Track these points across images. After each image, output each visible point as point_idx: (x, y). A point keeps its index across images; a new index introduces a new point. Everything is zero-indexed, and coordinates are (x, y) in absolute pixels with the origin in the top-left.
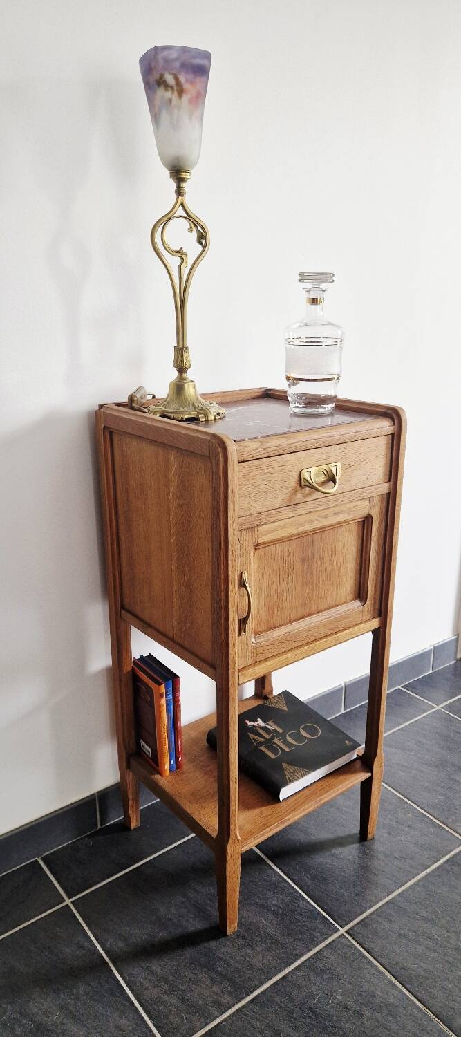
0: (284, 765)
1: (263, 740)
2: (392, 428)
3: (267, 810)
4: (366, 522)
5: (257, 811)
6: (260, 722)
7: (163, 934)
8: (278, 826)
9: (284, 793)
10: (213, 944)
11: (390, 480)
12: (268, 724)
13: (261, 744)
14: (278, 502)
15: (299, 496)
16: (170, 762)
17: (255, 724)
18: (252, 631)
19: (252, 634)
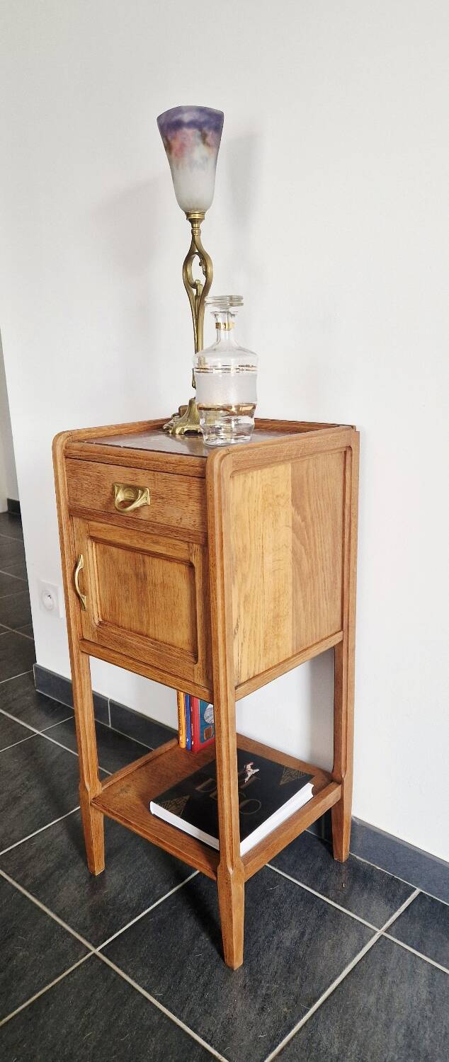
0: (187, 797)
2: (202, 470)
3: (141, 809)
4: (190, 567)
5: (138, 803)
14: (99, 504)
16: (186, 738)
18: (96, 613)
19: (96, 617)
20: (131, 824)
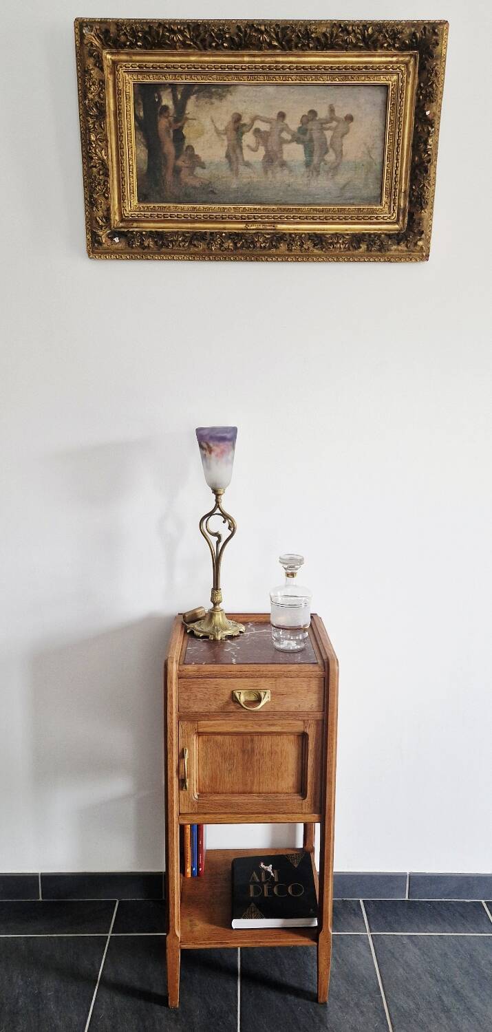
0: (253, 904)
1: (258, 880)
2: (322, 673)
3: (221, 930)
4: (303, 737)
5: (214, 927)
6: (269, 868)
7: (137, 984)
8: (217, 943)
9: (237, 924)
10: (157, 1007)
11: (324, 711)
12: (273, 872)
13: (255, 883)
14: (214, 707)
15: (232, 707)
16: (192, 868)
17: (265, 867)
18: (195, 790)
19: (195, 792)
20: (227, 943)
